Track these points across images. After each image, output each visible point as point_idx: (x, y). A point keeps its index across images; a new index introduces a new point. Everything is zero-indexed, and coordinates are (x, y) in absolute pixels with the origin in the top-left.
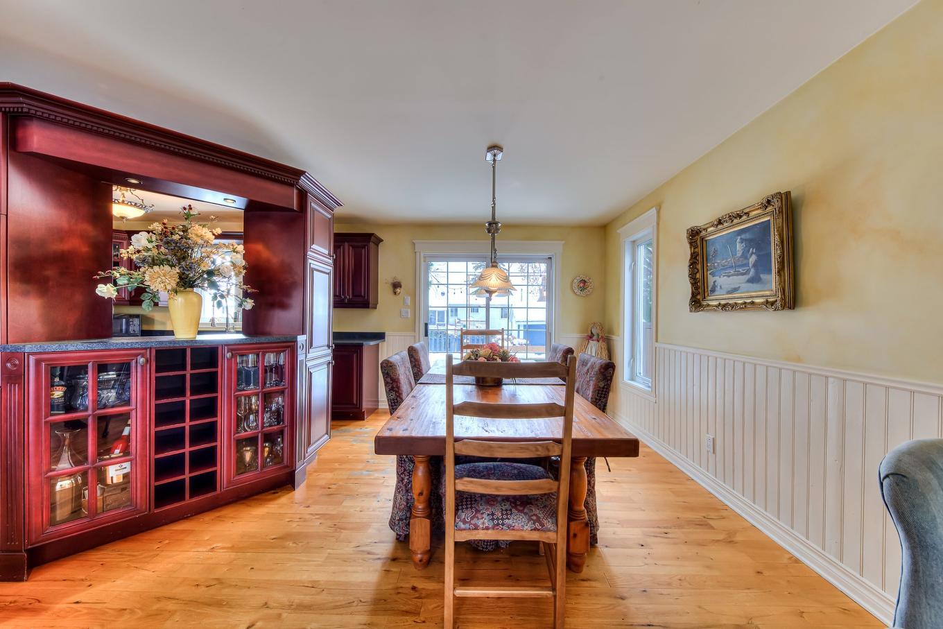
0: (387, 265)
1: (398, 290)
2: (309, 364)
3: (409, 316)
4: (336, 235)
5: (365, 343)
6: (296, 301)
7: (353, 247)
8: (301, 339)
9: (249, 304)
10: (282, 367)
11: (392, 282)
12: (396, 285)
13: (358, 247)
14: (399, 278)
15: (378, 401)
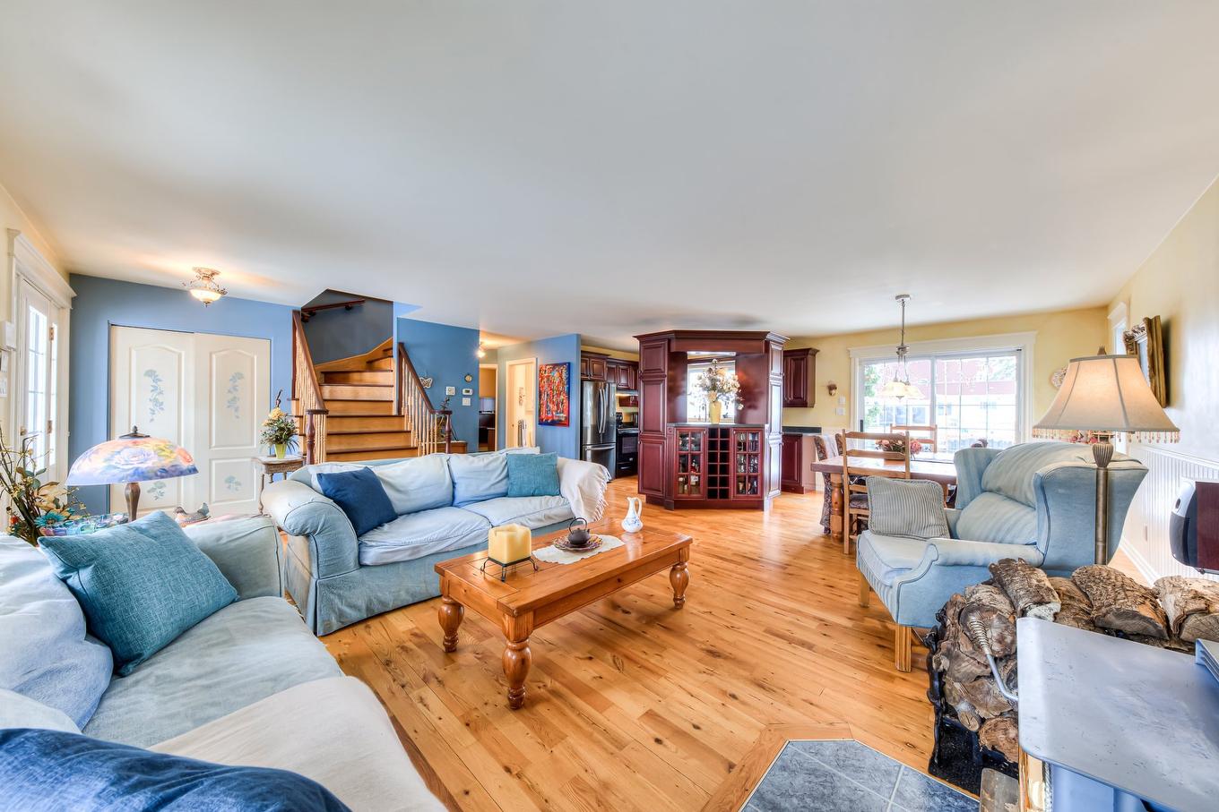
0: (823, 372)
1: (833, 392)
2: (770, 442)
3: (844, 414)
4: (785, 352)
5: (804, 434)
6: (761, 403)
7: (794, 360)
8: (767, 426)
9: (741, 407)
10: (756, 442)
11: (828, 384)
12: (832, 388)
13: (797, 359)
14: (834, 382)
15: (815, 485)
